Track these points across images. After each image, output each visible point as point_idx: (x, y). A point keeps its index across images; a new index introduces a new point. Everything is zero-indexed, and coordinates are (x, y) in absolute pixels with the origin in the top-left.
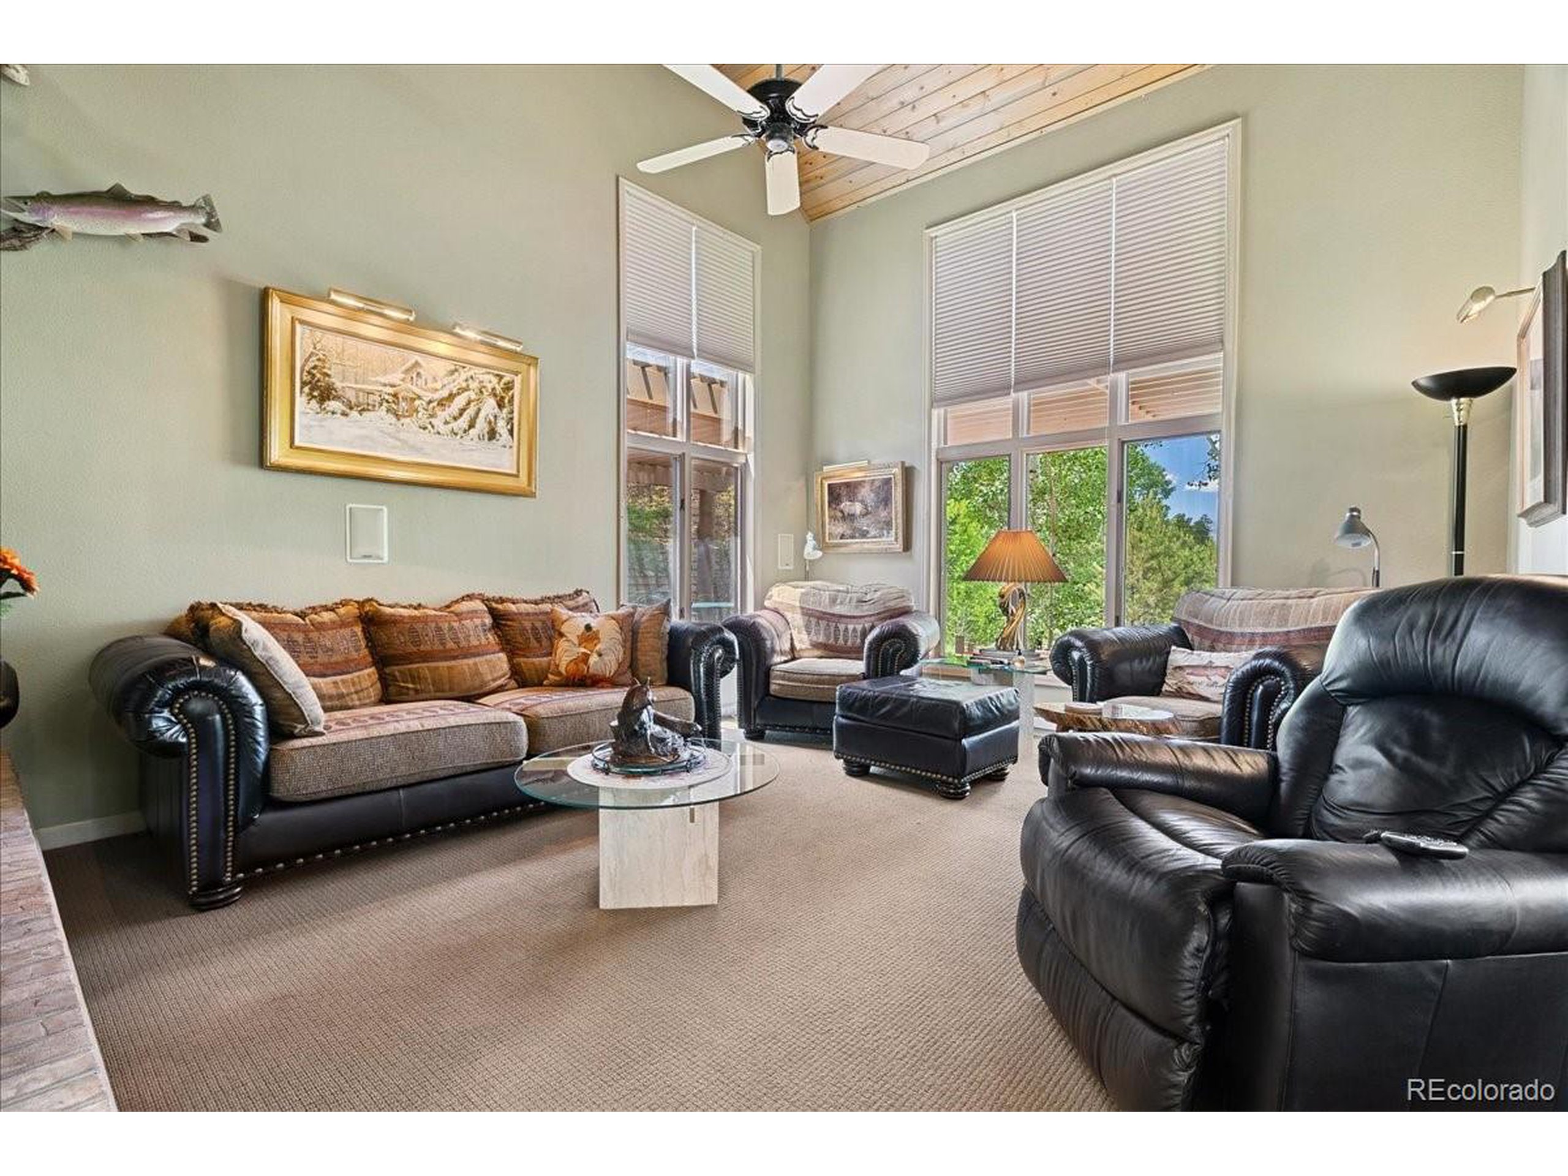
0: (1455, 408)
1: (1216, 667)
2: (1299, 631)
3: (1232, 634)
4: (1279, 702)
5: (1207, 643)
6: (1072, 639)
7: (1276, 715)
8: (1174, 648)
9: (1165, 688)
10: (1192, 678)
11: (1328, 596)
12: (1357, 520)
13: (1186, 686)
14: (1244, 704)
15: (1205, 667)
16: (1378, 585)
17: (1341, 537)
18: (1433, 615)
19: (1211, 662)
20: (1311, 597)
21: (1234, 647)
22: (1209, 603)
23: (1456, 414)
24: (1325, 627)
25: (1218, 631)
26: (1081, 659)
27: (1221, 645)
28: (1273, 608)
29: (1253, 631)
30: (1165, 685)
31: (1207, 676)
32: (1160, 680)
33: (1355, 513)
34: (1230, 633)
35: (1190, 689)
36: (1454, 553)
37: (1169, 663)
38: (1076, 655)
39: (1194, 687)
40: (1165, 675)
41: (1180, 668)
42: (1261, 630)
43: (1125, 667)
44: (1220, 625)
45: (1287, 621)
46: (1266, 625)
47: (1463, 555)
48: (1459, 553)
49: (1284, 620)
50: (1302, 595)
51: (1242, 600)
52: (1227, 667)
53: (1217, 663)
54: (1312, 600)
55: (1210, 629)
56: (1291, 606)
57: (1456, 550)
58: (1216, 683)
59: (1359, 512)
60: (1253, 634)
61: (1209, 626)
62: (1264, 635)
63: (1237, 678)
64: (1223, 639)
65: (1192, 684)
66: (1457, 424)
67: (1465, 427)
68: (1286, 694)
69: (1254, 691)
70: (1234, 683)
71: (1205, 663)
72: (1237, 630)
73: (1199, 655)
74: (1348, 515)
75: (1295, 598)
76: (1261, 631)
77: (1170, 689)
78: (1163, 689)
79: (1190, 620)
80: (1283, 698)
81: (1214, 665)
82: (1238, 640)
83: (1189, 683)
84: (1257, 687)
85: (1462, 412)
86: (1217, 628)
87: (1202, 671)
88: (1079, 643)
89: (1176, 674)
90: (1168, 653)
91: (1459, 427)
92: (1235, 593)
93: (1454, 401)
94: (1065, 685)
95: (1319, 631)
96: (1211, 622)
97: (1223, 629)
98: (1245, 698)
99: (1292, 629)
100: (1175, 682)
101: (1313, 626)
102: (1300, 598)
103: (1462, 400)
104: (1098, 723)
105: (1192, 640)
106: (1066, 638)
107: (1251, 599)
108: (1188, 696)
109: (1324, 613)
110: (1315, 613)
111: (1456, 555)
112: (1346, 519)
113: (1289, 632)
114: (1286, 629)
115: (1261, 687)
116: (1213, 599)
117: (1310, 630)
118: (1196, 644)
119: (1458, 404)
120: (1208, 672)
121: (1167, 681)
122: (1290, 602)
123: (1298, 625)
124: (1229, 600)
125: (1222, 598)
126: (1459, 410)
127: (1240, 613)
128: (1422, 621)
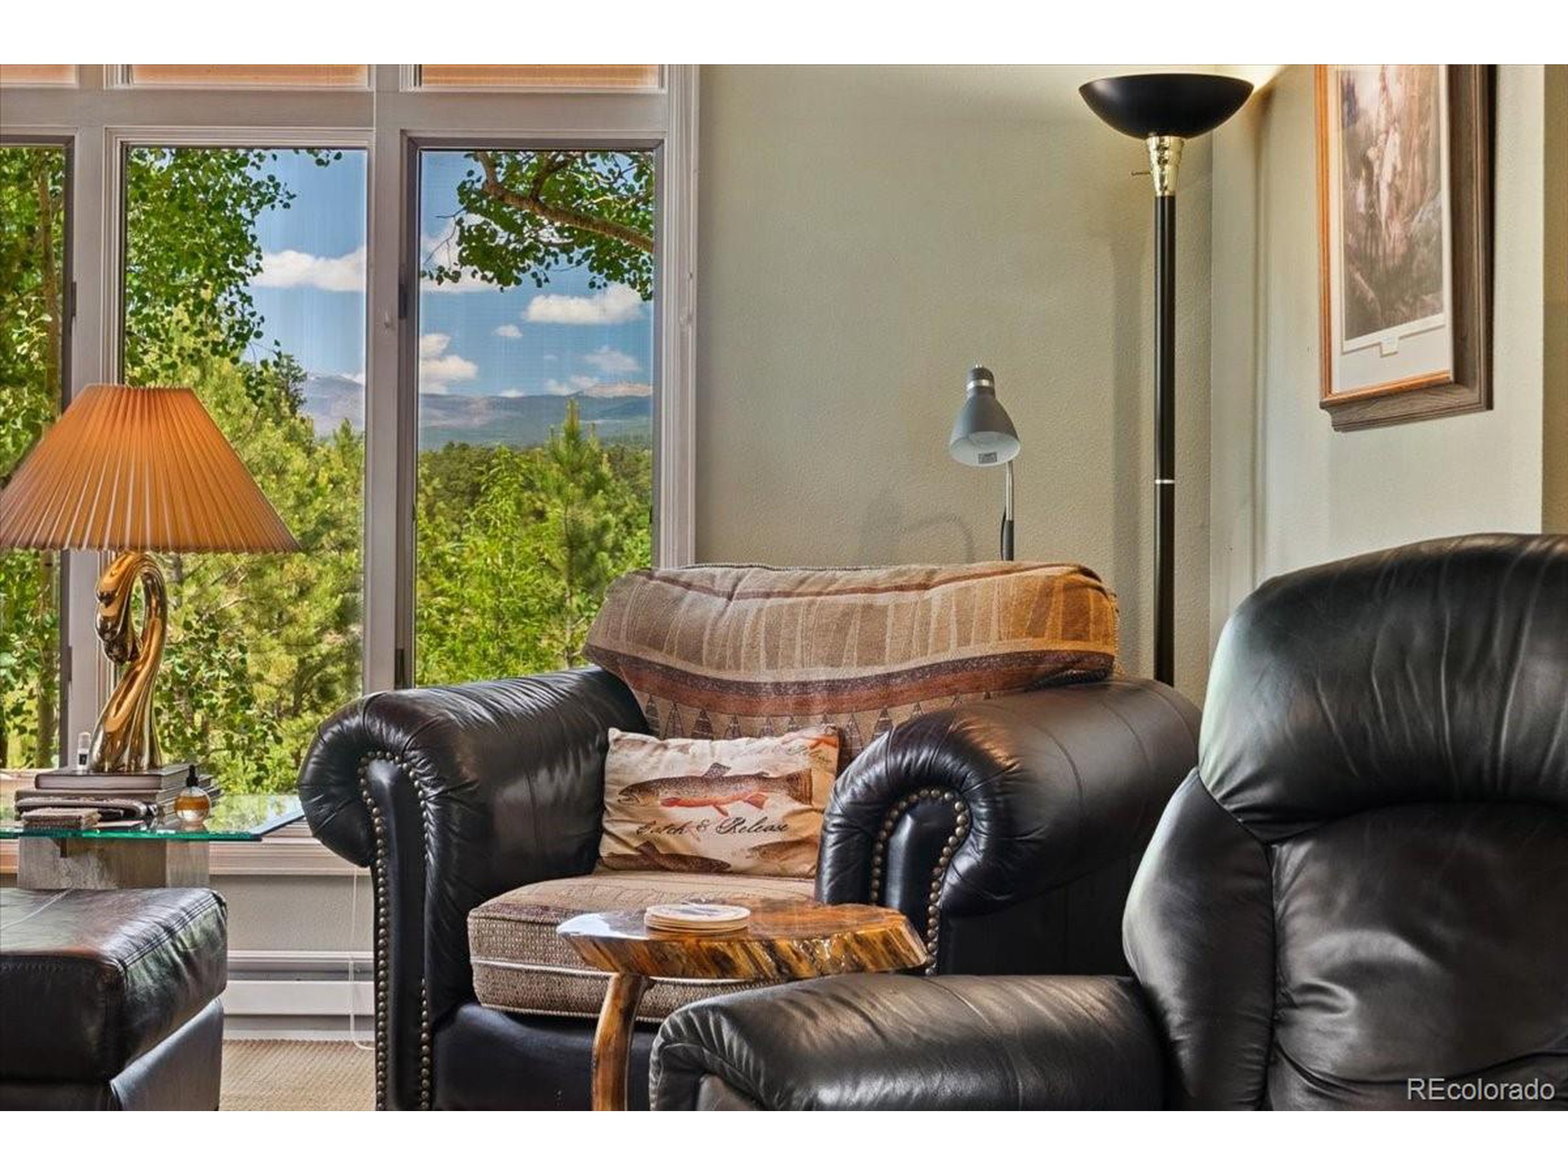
0: (1154, 155)
1: (737, 779)
2: (912, 673)
3: (752, 689)
4: (951, 857)
5: (691, 715)
6: (378, 726)
7: (947, 888)
8: (614, 733)
9: (608, 847)
10: (679, 814)
11: (963, 583)
12: (990, 397)
13: (665, 836)
14: (868, 866)
15: (706, 781)
16: (1011, 557)
17: (966, 439)
18: (1439, 625)
19: (717, 765)
20: (924, 587)
21: (760, 722)
22: (684, 606)
23: (1156, 170)
24: (967, 661)
25: (716, 681)
26: (401, 780)
27: (725, 719)
28: (845, 614)
29: (803, 678)
30: (606, 839)
31: (716, 805)
32: (586, 828)
33: (985, 383)
34: (746, 684)
35: (676, 843)
36: (1158, 482)
37: (608, 777)
38: (381, 773)
39: (687, 835)
40: (600, 808)
41: (644, 788)
42: (821, 674)
43: (516, 792)
44: (720, 666)
45: (881, 649)
46: (833, 661)
47: (1173, 485)
48: (1166, 482)
49: (873, 649)
50: (900, 581)
51: (768, 595)
52: (760, 777)
53: (737, 767)
54: (928, 594)
55: (695, 676)
56: (883, 610)
57: (1162, 477)
58: (739, 821)
59: (990, 377)
60: (804, 685)
61: (692, 668)
62: (833, 687)
63: (854, 803)
64: (732, 701)
65: (681, 829)
66: (1159, 194)
67: (1172, 199)
68: (966, 835)
69: (893, 831)
70: (844, 815)
71: (703, 769)
72: (765, 676)
73: (683, 749)
74: (971, 385)
75: (887, 590)
76: (823, 678)
77: (620, 849)
78: (604, 853)
79: (639, 655)
80: (960, 844)
81: (728, 774)
82: (768, 705)
83: (678, 829)
84: (898, 822)
85: (1167, 167)
86: (712, 673)
87: (701, 793)
88: (397, 737)
89: (635, 809)
90: (604, 748)
91: (1163, 198)
92: (739, 579)
93: (1153, 141)
94: (355, 870)
95: (954, 671)
96: (695, 656)
97: (727, 675)
98: (870, 853)
99: (897, 668)
100: (634, 827)
101: (942, 658)
102: (901, 588)
103: (1168, 140)
104: (765, 958)
105: (651, 710)
106: (354, 722)
107: (788, 595)
108: (667, 864)
109: (963, 623)
110: (942, 627)
111: (1162, 485)
112: (969, 396)
113: (890, 676)
114: (880, 670)
115: (908, 824)
116: (691, 594)
117: (936, 669)
118: (662, 719)
119: (1161, 148)
120: (716, 795)
121: (607, 826)
122: (880, 599)
123: (907, 657)
124: (730, 597)
125: (710, 591)
126: (1162, 162)
127: (767, 632)
128: (1420, 638)
